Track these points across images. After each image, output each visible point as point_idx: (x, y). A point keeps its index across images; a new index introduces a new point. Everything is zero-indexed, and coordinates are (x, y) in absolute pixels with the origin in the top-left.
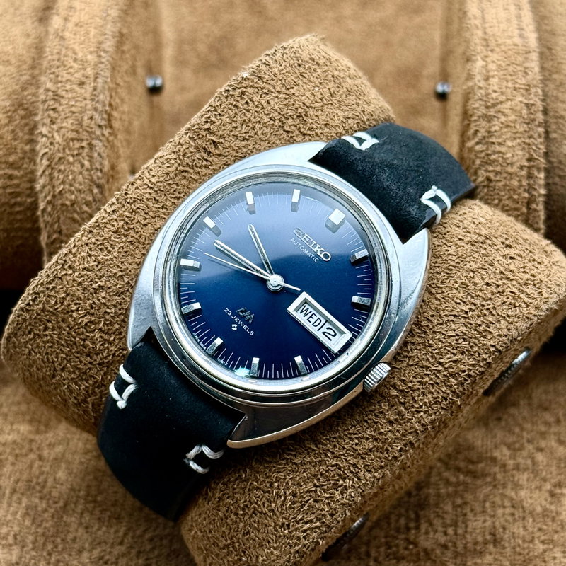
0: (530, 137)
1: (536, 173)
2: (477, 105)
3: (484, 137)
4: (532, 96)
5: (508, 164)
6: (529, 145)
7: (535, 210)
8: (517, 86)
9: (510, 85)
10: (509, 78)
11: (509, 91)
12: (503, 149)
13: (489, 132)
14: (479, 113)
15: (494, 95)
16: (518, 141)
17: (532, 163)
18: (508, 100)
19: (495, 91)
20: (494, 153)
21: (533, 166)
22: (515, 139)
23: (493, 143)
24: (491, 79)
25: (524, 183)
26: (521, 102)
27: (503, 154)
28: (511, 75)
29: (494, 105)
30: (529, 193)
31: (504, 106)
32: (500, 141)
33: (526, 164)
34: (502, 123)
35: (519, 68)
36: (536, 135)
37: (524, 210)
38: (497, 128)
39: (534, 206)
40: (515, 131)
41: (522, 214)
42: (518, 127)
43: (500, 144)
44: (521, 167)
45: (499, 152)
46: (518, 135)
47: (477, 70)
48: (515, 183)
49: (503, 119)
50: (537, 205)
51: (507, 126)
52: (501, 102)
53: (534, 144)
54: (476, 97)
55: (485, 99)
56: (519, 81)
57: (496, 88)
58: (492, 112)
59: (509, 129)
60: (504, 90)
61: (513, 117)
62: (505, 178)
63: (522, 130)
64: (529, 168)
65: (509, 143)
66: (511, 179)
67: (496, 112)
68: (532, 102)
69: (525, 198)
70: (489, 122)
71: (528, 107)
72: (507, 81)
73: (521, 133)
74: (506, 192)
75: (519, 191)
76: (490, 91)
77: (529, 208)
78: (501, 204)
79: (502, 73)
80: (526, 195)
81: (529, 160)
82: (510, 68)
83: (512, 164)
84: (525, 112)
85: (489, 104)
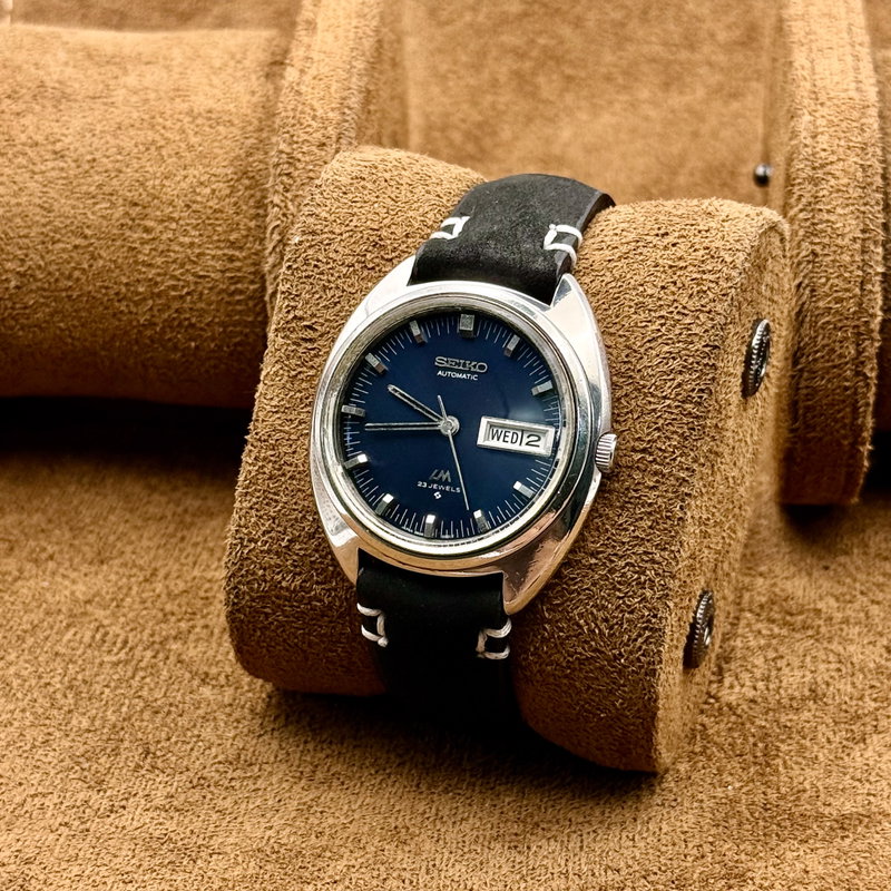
0: (865, 204)
1: (872, 247)
2: (802, 166)
3: (810, 203)
4: (869, 156)
5: (838, 235)
6: (864, 213)
7: (871, 291)
8: (851, 144)
9: (842, 143)
10: (843, 135)
11: (841, 150)
12: (833, 218)
13: (817, 197)
14: (804, 175)
15: (823, 154)
16: (851, 208)
17: (867, 235)
18: (839, 160)
19: (824, 150)
20: (821, 222)
21: (869, 238)
22: (847, 205)
23: (821, 210)
24: (819, 136)
25: (858, 258)
26: (856, 163)
27: (833, 223)
28: (844, 132)
29: (822, 166)
30: (864, 271)
31: (835, 166)
32: (829, 207)
33: (860, 235)
34: (832, 187)
35: (855, 124)
36: (873, 203)
37: (857, 291)
38: (825, 192)
39: (869, 287)
40: (848, 196)
41: (855, 296)
42: (851, 191)
43: (828, 211)
44: (854, 240)
45: (828, 221)
46: (850, 201)
47: (803, 126)
48: (846, 258)
49: (833, 182)
50: (873, 286)
51: (838, 191)
52: (832, 163)
53: (871, 212)
54: (801, 157)
55: (811, 158)
56: (854, 139)
57: (825, 146)
58: (820, 174)
59: (840, 194)
60: (835, 148)
61: (845, 181)
62: (835, 252)
63: (856, 195)
64: (864, 240)
65: (839, 211)
66: (842, 253)
67: (824, 174)
68: (869, 163)
69: (858, 276)
70: (816, 185)
71: (864, 170)
72: (839, 139)
73: (855, 198)
74: (836, 269)
75: (852, 268)
76: (817, 149)
77: (862, 289)
78: (829, 284)
79: (833, 129)
80: (860, 273)
81: (863, 231)
82: (844, 125)
83: (843, 235)
84: (859, 174)
85: (817, 165)
